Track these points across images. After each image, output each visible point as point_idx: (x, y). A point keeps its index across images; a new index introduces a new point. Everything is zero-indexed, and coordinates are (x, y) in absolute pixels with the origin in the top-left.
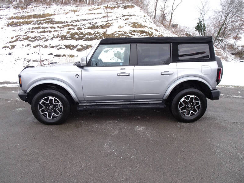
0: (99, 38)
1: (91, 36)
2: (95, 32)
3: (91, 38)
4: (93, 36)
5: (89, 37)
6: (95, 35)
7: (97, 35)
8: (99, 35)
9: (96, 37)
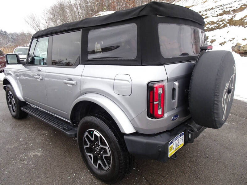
0: (223, 26)
1: (213, 26)
2: (219, 19)
3: (212, 28)
4: (216, 25)
5: (210, 28)
6: (217, 24)
7: (220, 23)
8: (223, 23)
9: (218, 26)
